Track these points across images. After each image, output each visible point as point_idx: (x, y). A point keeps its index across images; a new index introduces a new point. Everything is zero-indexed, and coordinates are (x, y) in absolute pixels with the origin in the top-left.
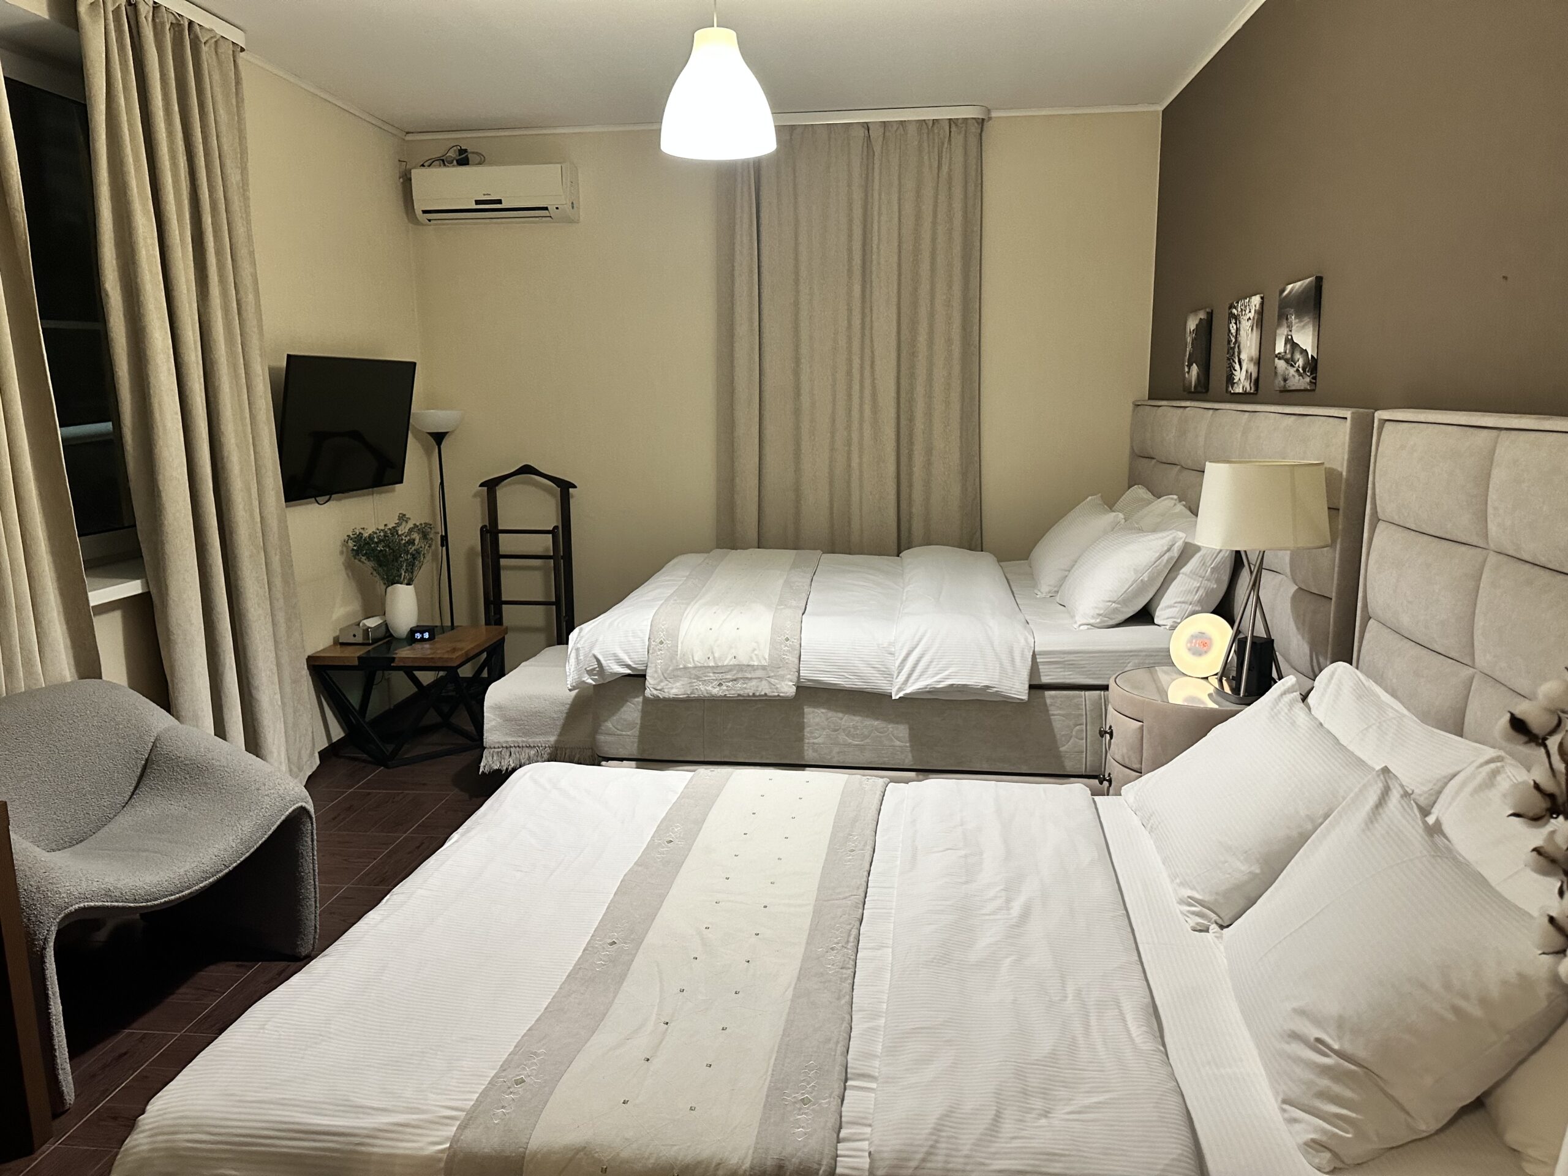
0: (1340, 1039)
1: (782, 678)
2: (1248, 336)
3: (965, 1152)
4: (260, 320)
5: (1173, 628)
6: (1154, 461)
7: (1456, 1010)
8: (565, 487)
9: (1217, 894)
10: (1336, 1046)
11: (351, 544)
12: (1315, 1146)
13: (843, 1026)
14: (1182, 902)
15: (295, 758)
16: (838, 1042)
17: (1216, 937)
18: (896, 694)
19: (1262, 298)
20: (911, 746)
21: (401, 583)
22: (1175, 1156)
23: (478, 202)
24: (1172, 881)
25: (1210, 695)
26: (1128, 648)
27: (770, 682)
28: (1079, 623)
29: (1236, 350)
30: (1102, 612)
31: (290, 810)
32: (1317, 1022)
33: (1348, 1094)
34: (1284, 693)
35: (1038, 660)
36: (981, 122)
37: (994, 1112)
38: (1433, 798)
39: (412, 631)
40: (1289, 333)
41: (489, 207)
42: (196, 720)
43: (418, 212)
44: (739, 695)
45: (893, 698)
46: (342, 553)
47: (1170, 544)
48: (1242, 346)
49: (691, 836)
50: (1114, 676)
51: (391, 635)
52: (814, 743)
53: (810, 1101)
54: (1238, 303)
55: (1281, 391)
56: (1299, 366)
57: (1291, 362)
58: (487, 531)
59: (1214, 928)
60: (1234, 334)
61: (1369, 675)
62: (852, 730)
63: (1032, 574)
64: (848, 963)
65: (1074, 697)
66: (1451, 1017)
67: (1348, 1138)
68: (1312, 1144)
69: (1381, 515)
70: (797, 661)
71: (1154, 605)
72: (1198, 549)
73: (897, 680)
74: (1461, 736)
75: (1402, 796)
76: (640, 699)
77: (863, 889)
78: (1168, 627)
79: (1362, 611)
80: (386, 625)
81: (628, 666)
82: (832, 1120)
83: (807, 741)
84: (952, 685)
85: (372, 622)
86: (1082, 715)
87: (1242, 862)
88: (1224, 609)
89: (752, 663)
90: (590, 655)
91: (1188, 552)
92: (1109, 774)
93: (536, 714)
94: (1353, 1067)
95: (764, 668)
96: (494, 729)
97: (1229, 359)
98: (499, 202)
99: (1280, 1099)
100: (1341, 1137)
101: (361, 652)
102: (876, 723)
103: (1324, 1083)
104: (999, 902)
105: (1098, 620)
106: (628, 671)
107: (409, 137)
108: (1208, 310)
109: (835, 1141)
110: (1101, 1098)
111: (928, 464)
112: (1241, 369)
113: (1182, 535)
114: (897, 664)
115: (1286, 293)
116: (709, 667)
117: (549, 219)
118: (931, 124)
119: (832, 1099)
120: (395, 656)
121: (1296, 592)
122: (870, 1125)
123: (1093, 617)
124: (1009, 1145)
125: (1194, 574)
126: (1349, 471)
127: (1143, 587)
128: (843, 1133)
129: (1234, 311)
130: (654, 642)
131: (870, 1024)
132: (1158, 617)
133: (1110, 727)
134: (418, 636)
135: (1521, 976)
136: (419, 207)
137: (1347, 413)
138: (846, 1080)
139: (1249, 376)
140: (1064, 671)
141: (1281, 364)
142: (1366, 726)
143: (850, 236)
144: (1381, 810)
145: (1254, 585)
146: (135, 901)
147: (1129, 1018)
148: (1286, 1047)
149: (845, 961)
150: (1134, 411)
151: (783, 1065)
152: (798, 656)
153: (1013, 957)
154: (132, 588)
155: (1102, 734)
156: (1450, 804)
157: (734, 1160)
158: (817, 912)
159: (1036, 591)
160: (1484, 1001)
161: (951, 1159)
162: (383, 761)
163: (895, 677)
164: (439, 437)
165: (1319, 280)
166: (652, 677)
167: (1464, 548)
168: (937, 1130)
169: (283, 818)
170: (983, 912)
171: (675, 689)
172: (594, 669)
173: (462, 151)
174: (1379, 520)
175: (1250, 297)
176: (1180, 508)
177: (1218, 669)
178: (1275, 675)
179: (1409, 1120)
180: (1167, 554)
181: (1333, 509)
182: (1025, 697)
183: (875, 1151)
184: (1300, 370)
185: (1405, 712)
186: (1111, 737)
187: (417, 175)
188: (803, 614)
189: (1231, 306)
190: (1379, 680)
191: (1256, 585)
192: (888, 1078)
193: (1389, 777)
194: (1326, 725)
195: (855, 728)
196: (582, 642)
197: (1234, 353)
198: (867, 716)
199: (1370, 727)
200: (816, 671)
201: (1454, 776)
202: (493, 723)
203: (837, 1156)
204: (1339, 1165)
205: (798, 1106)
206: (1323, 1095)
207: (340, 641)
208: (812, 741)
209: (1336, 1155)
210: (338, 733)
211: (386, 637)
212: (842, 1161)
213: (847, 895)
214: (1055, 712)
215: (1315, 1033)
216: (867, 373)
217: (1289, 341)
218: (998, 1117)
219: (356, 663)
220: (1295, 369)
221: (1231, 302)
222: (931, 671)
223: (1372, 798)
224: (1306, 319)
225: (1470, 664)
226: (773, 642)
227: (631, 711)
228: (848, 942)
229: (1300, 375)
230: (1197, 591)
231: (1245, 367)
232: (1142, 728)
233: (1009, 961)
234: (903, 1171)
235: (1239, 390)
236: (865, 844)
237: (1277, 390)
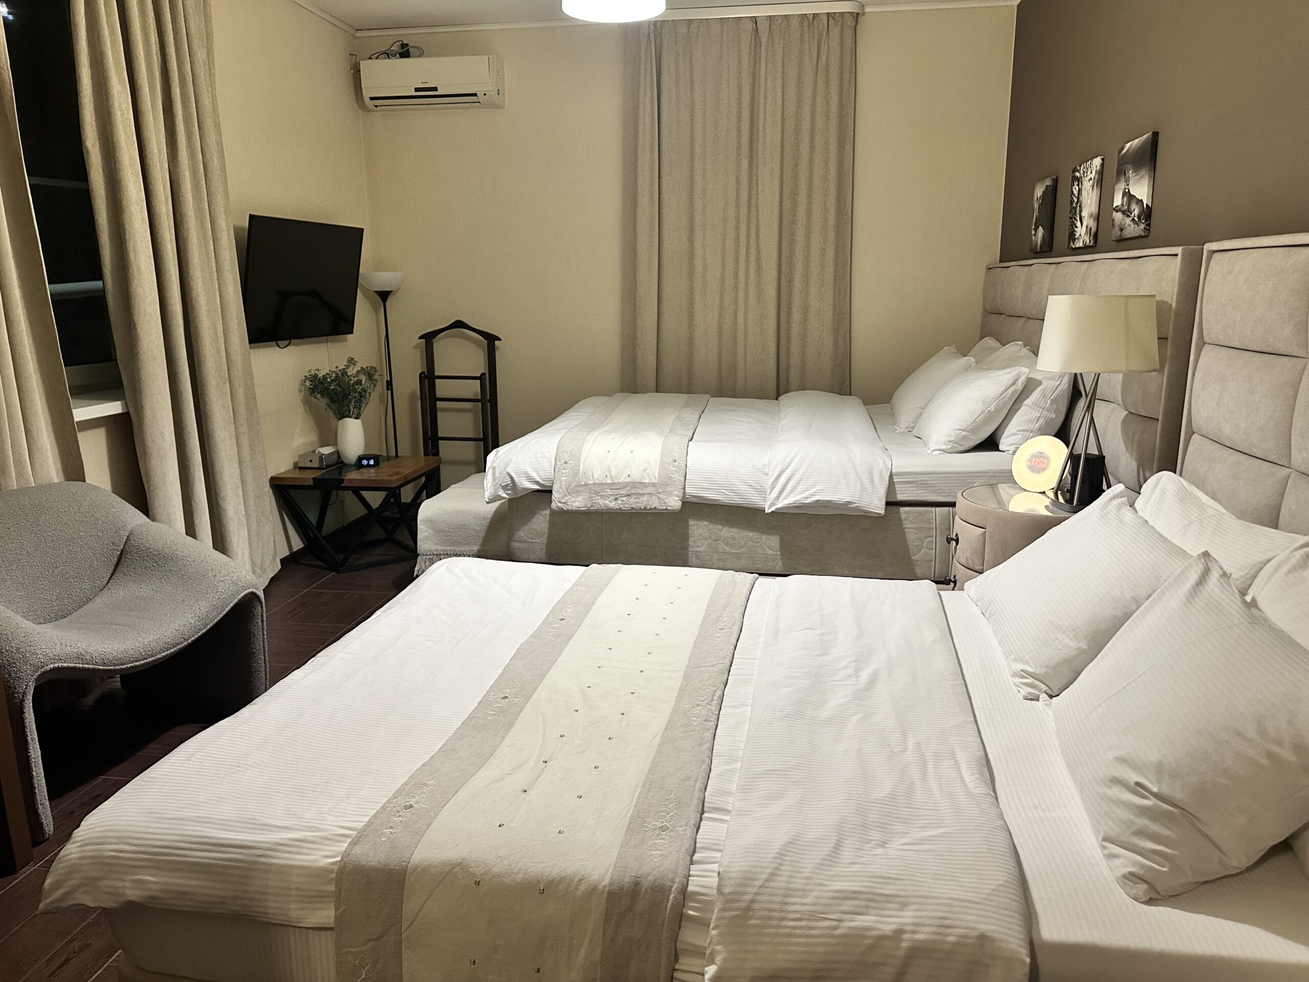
0: (1159, 782)
1: (670, 494)
2: (1088, 194)
3: (807, 874)
4: (225, 184)
5: (1015, 452)
6: (1003, 316)
7: (1270, 755)
8: (491, 339)
9: (1047, 667)
10: (1155, 789)
11: (308, 383)
13: (703, 767)
14: (1015, 675)
15: (258, 561)
16: (696, 780)
17: (1046, 704)
18: (769, 509)
19: (1103, 159)
20: (782, 554)
21: (350, 418)
22: (1000, 882)
23: (417, 90)
24: (1007, 658)
25: (1047, 507)
26: (976, 469)
27: (659, 498)
28: (932, 449)
29: (1078, 209)
30: (953, 439)
31: (242, 595)
32: (1137, 767)
33: (1165, 832)
34: (1113, 498)
35: (895, 480)
36: (856, 16)
37: (835, 841)
38: (1249, 582)
39: (360, 459)
40: (1127, 187)
41: (427, 93)
42: (169, 522)
43: (367, 100)
44: (632, 508)
45: (766, 512)
46: (300, 391)
47: (1015, 378)
48: (1083, 205)
49: (581, 616)
50: (962, 491)
51: (343, 462)
52: (697, 551)
53: (668, 828)
54: (1080, 166)
55: (1117, 241)
56: (1134, 216)
57: (1127, 213)
58: (426, 377)
59: (1044, 697)
60: (1077, 195)
61: (1191, 481)
62: (730, 540)
63: (893, 415)
64: (711, 717)
65: (926, 512)
66: (1265, 762)
67: (1165, 871)
68: (1131, 877)
69: (1206, 339)
70: (683, 479)
71: (999, 432)
72: (1039, 383)
73: (770, 497)
74: (1276, 528)
75: (1221, 576)
76: (548, 512)
77: (729, 659)
78: (1010, 452)
79: (1187, 427)
80: (338, 453)
81: (537, 483)
82: (687, 844)
83: (691, 549)
84: (818, 501)
85: (326, 450)
86: (933, 529)
87: (1071, 639)
88: (1063, 434)
89: (643, 481)
90: (505, 473)
91: (1030, 386)
92: (955, 576)
93: (462, 527)
94: (1171, 808)
95: (654, 485)
96: (426, 538)
97: (1071, 218)
98: (435, 89)
99: (1100, 838)
100: (1158, 871)
101: (317, 474)
102: (751, 534)
103: (1143, 822)
104: (849, 671)
105: (949, 447)
106: (538, 487)
107: (359, 34)
108: (1054, 177)
109: (688, 863)
110: (934, 832)
111: (805, 320)
112: (1082, 225)
113: (1025, 371)
114: (770, 482)
115: (1124, 151)
116: (607, 484)
117: (478, 104)
118: (811, 17)
119: (688, 827)
120: (344, 478)
121: (1127, 415)
122: (721, 851)
123: (945, 444)
124: (847, 870)
125: (1035, 404)
126: (1178, 302)
127: (990, 417)
128: (697, 857)
129: (1077, 174)
130: (559, 462)
131: (728, 767)
132: (1002, 444)
133: (957, 535)
134: (365, 462)
136: (367, 94)
137: (1179, 250)
138: (703, 812)
139: (1089, 230)
140: (918, 490)
141: (1118, 216)
142: (1188, 523)
143: (739, 120)
144: (1201, 587)
145: (1089, 407)
146: (104, 664)
147: (963, 767)
148: (1109, 792)
149: (708, 715)
150: (987, 273)
151: (646, 798)
152: (683, 475)
153: (860, 715)
154: (114, 408)
155: (949, 541)
156: (1266, 584)
157: (595, 876)
158: (687, 677)
159: (896, 427)
160: (1297, 747)
161: (793, 880)
162: (333, 567)
163: (768, 493)
164: (384, 295)
165: (1156, 135)
166: (558, 492)
167: (1285, 359)
168: (781, 855)
169: (236, 601)
170: (835, 678)
171: (577, 503)
172: (508, 485)
173: (404, 46)
174: (1205, 343)
175: (1092, 159)
176: (1025, 351)
177: (1054, 484)
178: (1105, 486)
179: (1223, 857)
180: (1012, 387)
181: (1162, 339)
182: (882, 512)
183: (723, 871)
184: (1136, 218)
185: (1224, 511)
186: (957, 544)
187: (365, 66)
188: (691, 440)
189: (1075, 170)
190: (1201, 486)
191: (1090, 407)
192: (740, 811)
193: (1209, 559)
194: (1151, 523)
195: (733, 538)
196: (498, 462)
197: (1076, 212)
198: (744, 528)
199: (1192, 523)
200: (698, 488)
201: (1269, 561)
202: (426, 534)
203: (689, 876)
204: (1155, 896)
205: (657, 832)
206: (1141, 833)
207: (299, 465)
208: (695, 549)
209: (1152, 887)
210: (298, 544)
211: (338, 463)
212: (693, 880)
213: (715, 663)
214: (909, 526)
215: (1135, 778)
216: (753, 240)
217: (1127, 193)
218: (838, 846)
219: (311, 483)
220: (1131, 219)
221: (1074, 166)
222: (800, 489)
223: (1193, 577)
224: (1143, 172)
225: (1286, 464)
226: (662, 463)
227: (540, 522)
228: (712, 700)
229: (1136, 223)
230: (1038, 420)
231: (1085, 225)
232: (984, 534)
233: (854, 719)
234: (748, 890)
235: (1079, 244)
236: (734, 624)
237: (1114, 239)
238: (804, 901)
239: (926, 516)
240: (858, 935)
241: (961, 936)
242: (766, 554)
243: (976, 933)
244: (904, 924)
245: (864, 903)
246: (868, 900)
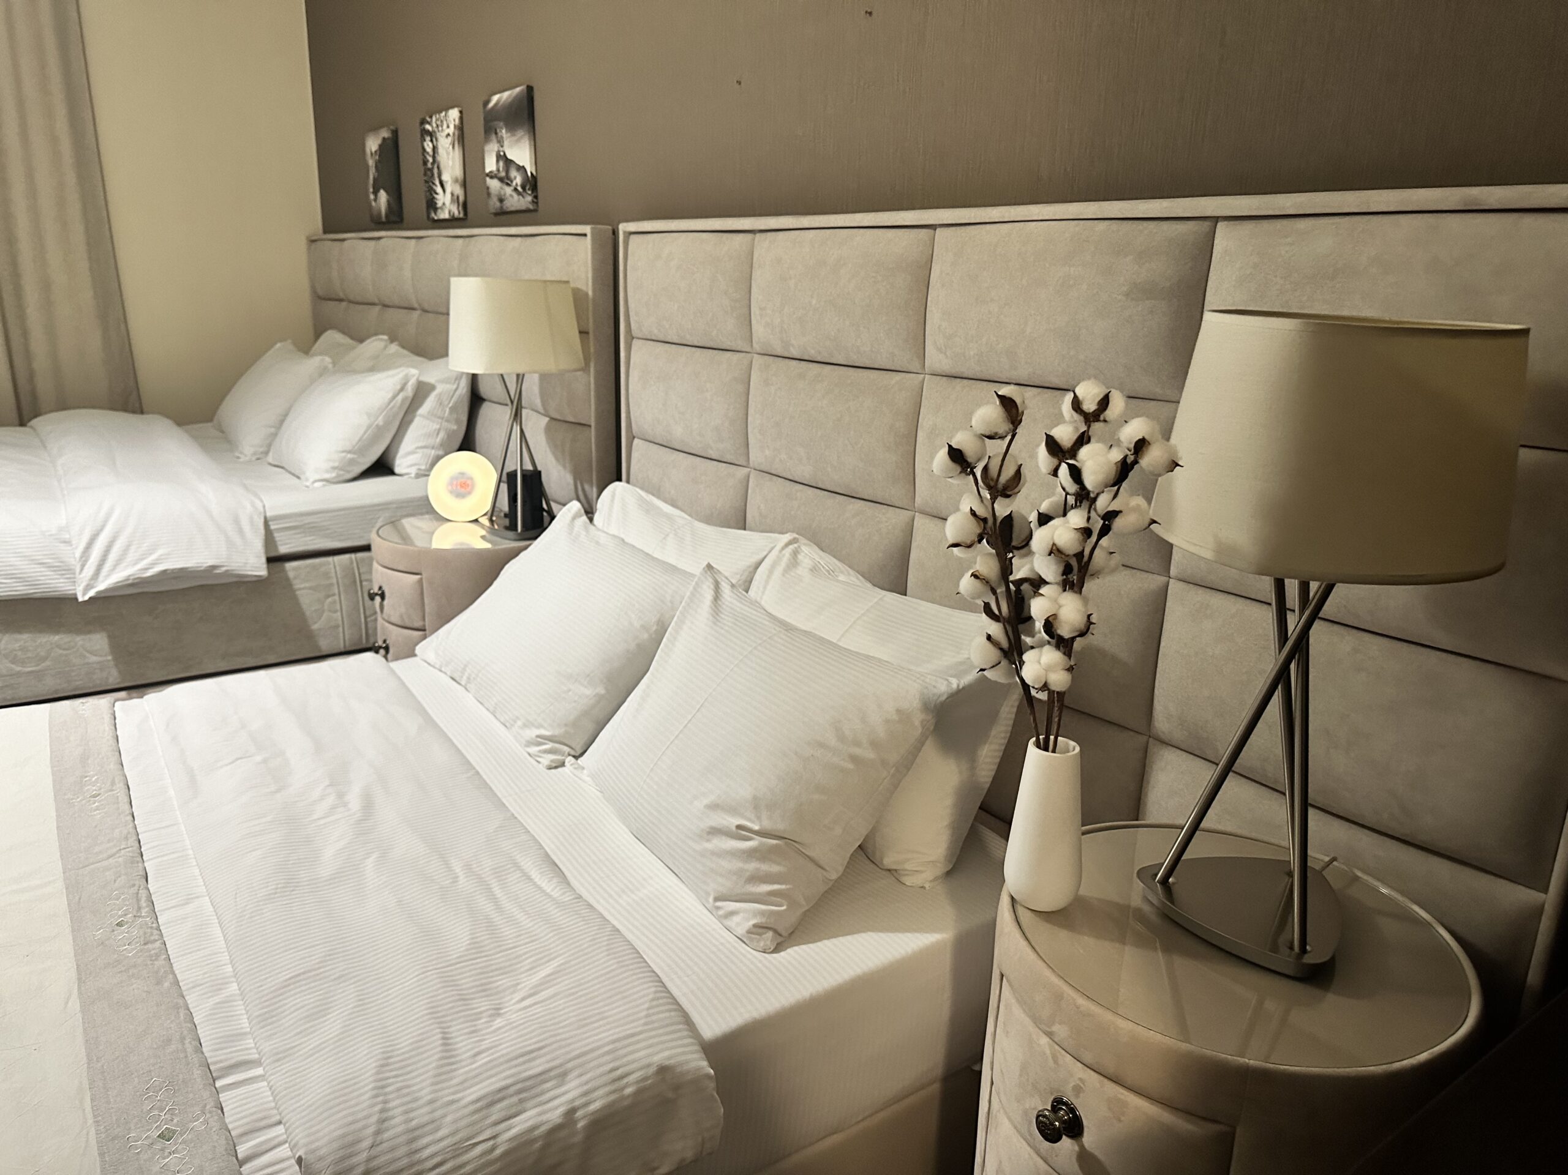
0: (759, 818)
2: (448, 154)
3: (428, 1098)
5: (424, 474)
6: (346, 303)
7: (854, 759)
9: (566, 725)
10: (756, 828)
12: (759, 929)
13: (182, 1015)
14: (530, 743)
17: (575, 768)
18: (84, 594)
19: (461, 112)
20: (115, 659)
24: (509, 727)
25: (483, 537)
26: (376, 501)
28: (311, 480)
29: (436, 171)
30: (336, 464)
32: (733, 810)
33: (775, 869)
35: (272, 527)
37: (440, 1036)
40: (501, 149)
45: (80, 599)
47: (403, 382)
48: (442, 166)
50: (375, 530)
53: (174, 1132)
54: (431, 117)
55: (496, 214)
56: (517, 185)
57: (506, 180)
59: (569, 760)
60: (431, 153)
61: (638, 486)
62: (19, 653)
64: (152, 934)
65: (321, 565)
66: (851, 766)
67: (785, 910)
68: (755, 930)
69: (637, 334)
71: (392, 451)
72: (432, 388)
73: (81, 576)
74: (745, 529)
75: (728, 584)
77: (132, 837)
78: (413, 475)
79: (627, 432)
82: (218, 1142)
84: (164, 572)
86: (333, 584)
87: (586, 687)
88: (472, 443)
91: (422, 391)
92: (385, 641)
94: (774, 842)
97: (426, 182)
99: (708, 900)
100: (778, 912)
102: (57, 637)
103: (752, 866)
104: (331, 800)
105: (334, 475)
108: (392, 127)
110: (548, 969)
112: (444, 191)
113: (414, 371)
114: (78, 554)
115: (491, 105)
119: (208, 1115)
121: (549, 421)
122: (280, 1123)
124: (474, 1066)
125: (432, 415)
126: (594, 291)
127: (379, 432)
128: (242, 1152)
129: (428, 127)
131: (217, 999)
132: (399, 465)
133: (380, 588)
135: (898, 711)
137: (587, 229)
138: (214, 1083)
139: (455, 199)
140: (305, 537)
141: (494, 184)
142: (663, 536)
144: (720, 602)
145: (516, 415)
147: (535, 875)
148: (709, 846)
149: (145, 933)
150: (309, 249)
151: (108, 1102)
153: (375, 856)
155: (372, 597)
156: (765, 588)
158: (73, 887)
159: (237, 454)
160: (874, 744)
161: (412, 1115)
163: (78, 570)
165: (530, 89)
168: (380, 1088)
170: (315, 817)
174: (636, 338)
175: (447, 109)
176: (394, 348)
177: (488, 507)
179: (825, 873)
180: (402, 394)
182: (263, 573)
183: (306, 1154)
184: (519, 188)
185: (688, 515)
186: (383, 599)
189: (423, 122)
190: (657, 492)
191: (518, 415)
192: (277, 1054)
193: (714, 571)
195: (23, 649)
197: (433, 175)
198: (41, 631)
199: (667, 535)
201: (759, 563)
205: (158, 1146)
206: (754, 879)
209: (775, 931)
213: (115, 850)
214: (302, 586)
215: (733, 821)
217: (502, 157)
218: (446, 1041)
220: (512, 188)
221: (422, 117)
222: (131, 556)
223: (710, 593)
224: (520, 133)
225: (745, 464)
228: (139, 909)
229: (519, 193)
230: (438, 434)
231: (449, 189)
232: (420, 581)
233: (370, 862)
234: (355, 1160)
235: (444, 215)
236: (113, 783)
237: (493, 211)
238: (440, 1134)
239: (323, 569)
240: (523, 1142)
241: (638, 1082)
242: (88, 664)
243: (652, 1070)
244: (573, 1100)
245: (515, 1099)
246: (520, 1092)
